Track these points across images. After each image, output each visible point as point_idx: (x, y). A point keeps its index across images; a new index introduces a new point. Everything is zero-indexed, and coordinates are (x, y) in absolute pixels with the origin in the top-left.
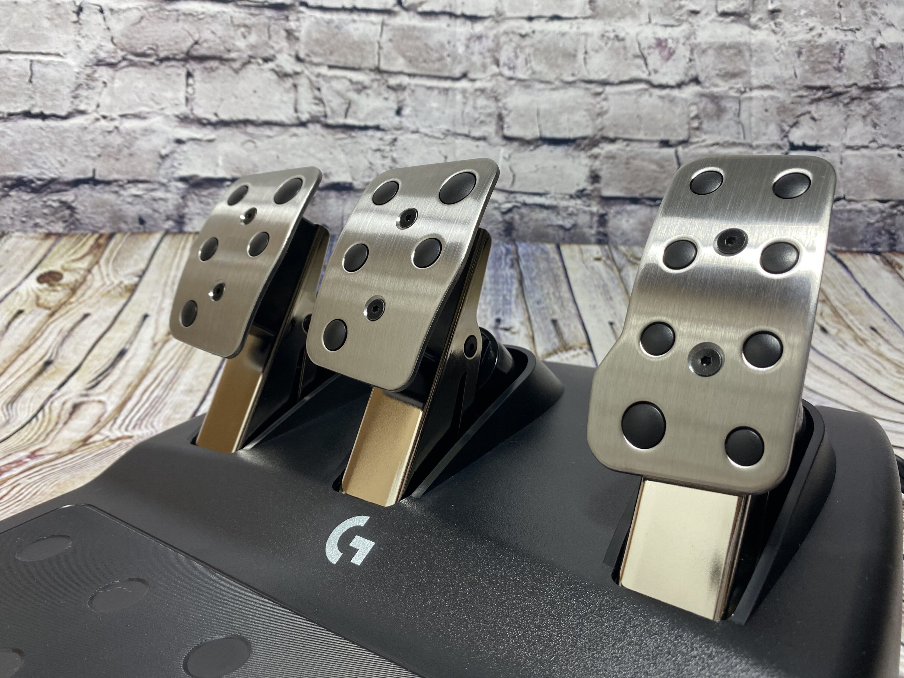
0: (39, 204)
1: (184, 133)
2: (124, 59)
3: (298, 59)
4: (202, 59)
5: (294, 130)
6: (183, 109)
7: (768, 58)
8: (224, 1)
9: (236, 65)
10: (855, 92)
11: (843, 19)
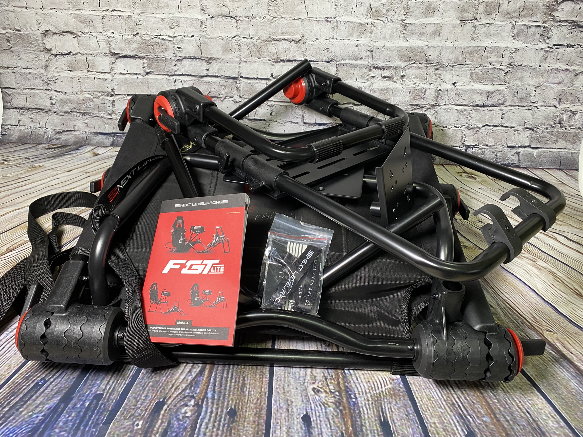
7: (398, 94)
8: (217, 77)
9: (222, 99)
10: (428, 106)
11: (427, 80)
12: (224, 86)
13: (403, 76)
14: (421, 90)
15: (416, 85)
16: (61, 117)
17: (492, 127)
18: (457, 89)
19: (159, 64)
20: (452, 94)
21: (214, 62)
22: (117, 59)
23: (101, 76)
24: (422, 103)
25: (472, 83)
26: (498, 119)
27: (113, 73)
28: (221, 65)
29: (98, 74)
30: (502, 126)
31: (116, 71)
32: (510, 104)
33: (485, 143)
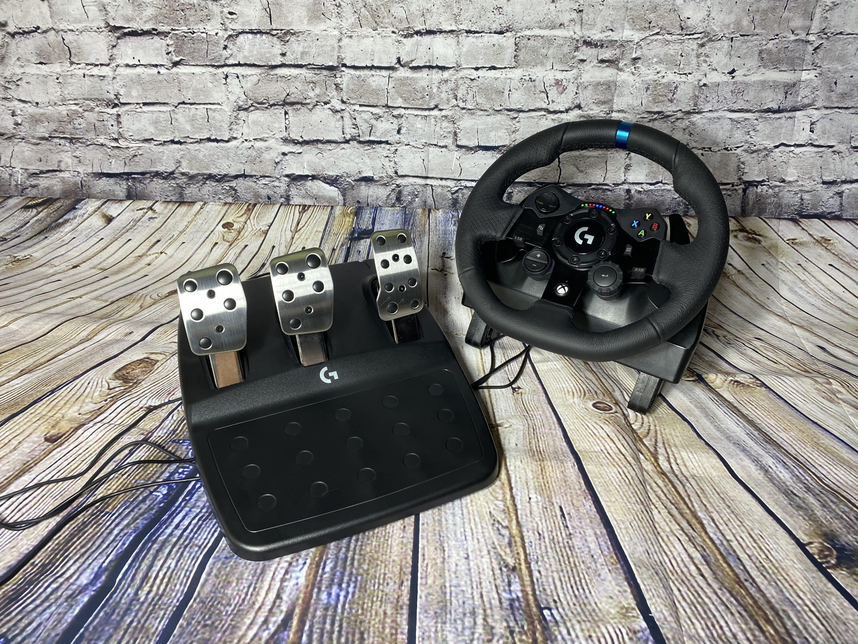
0: (220, 188)
1: (287, 149)
2: (252, 105)
3: (343, 102)
4: (292, 104)
5: (343, 145)
6: (284, 134)
7: (626, 92)
8: (300, 66)
9: (310, 107)
10: (679, 115)
11: (682, 66)
12: (313, 83)
13: (635, 60)
14: (668, 85)
15: (659, 75)
16: (34, 147)
17: (792, 148)
18: (735, 83)
19: (195, 46)
20: (726, 91)
21: (293, 39)
22: (118, 38)
23: (95, 71)
24: (669, 109)
25: (762, 70)
26: (803, 134)
27: (114, 64)
28: (306, 44)
29: (90, 67)
30: (812, 145)
31: (119, 61)
32: (826, 104)
33: (779, 176)
